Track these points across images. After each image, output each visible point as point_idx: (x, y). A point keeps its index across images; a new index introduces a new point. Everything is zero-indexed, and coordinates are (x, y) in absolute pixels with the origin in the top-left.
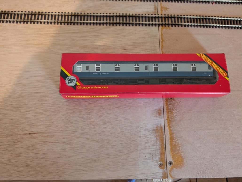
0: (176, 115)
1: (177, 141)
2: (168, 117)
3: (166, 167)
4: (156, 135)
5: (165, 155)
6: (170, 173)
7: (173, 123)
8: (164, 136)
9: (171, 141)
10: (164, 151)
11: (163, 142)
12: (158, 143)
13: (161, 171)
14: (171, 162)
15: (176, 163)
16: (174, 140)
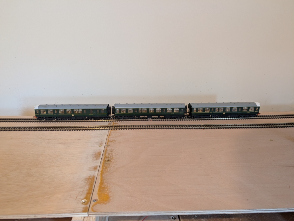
0: (110, 169)
1: (107, 185)
2: (102, 171)
3: (89, 203)
4: (87, 181)
5: (91, 195)
6: (92, 208)
7: (106, 174)
8: (95, 182)
9: (100, 185)
10: (92, 191)
11: (92, 186)
12: (87, 187)
13: (83, 206)
14: (96, 199)
15: (101, 200)
16: (103, 184)
